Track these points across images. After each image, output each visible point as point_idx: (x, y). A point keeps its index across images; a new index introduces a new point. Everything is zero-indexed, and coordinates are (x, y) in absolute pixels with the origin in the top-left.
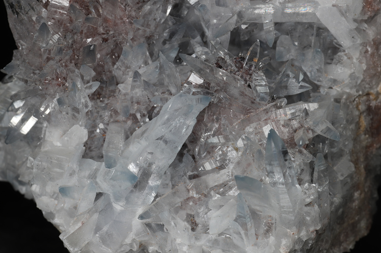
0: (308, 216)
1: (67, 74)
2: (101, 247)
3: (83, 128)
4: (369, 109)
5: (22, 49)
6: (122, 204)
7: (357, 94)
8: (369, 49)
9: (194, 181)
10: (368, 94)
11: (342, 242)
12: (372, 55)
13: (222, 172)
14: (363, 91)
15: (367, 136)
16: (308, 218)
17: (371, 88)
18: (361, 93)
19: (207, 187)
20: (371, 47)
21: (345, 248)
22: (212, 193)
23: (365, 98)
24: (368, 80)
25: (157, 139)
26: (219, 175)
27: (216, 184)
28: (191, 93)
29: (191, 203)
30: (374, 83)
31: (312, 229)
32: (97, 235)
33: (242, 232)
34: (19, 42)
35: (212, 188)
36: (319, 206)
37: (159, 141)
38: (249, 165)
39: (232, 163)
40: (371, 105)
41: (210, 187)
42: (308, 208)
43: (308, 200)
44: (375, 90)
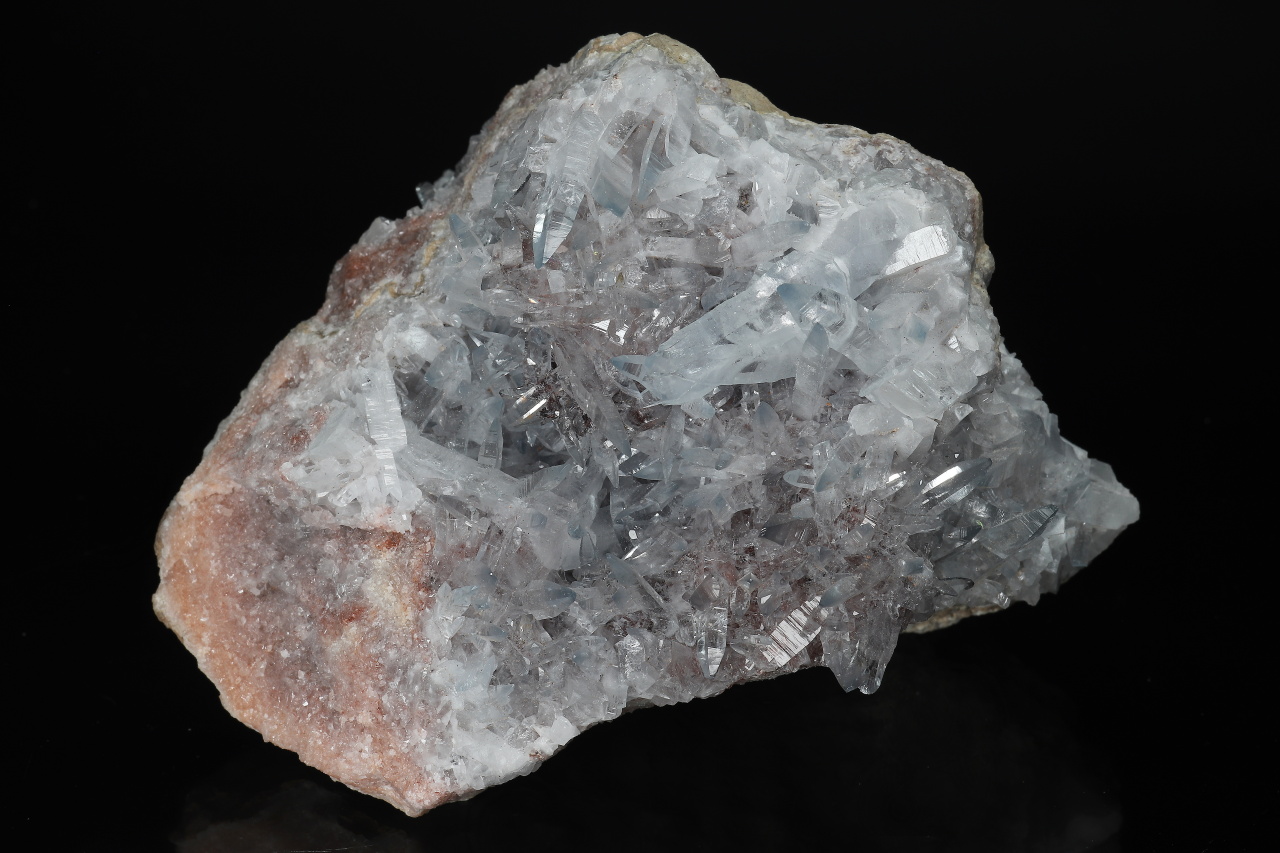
0: (558, 123)
1: (836, 522)
2: (900, 218)
3: (852, 427)
4: (408, 272)
5: (895, 603)
6: (832, 267)
7: (412, 300)
8: (357, 358)
9: (717, 263)
10: (397, 295)
11: (551, 83)
12: (358, 348)
13: (662, 255)
14: (401, 301)
15: (433, 233)
16: (560, 120)
17: (388, 302)
18: (406, 300)
19: (698, 242)
20: (353, 359)
21: (553, 72)
22: (691, 227)
23: (404, 291)
24: (385, 314)
25: (730, 343)
26: (670, 253)
27: (679, 239)
28: (645, 391)
29: (733, 226)
30: (380, 307)
31: (564, 102)
32: (895, 236)
33: (667, 140)
34: (895, 616)
35: (689, 235)
36: (535, 133)
37: (728, 338)
38: (611, 241)
39: (639, 262)
40: (402, 278)
41: (692, 240)
42: (552, 136)
43: (546, 147)
44: (384, 297)
